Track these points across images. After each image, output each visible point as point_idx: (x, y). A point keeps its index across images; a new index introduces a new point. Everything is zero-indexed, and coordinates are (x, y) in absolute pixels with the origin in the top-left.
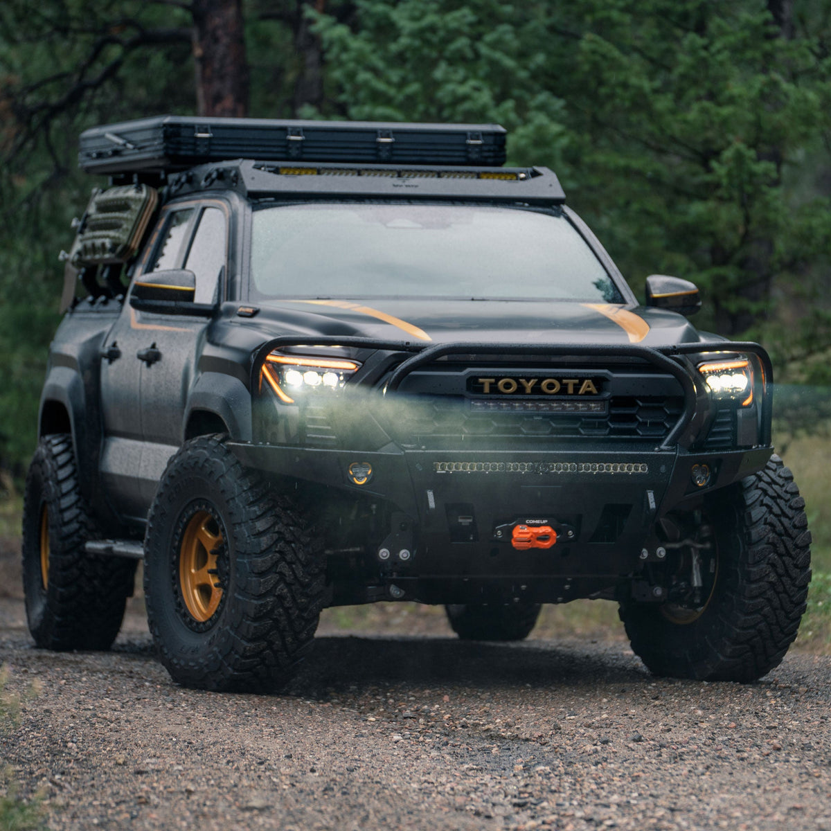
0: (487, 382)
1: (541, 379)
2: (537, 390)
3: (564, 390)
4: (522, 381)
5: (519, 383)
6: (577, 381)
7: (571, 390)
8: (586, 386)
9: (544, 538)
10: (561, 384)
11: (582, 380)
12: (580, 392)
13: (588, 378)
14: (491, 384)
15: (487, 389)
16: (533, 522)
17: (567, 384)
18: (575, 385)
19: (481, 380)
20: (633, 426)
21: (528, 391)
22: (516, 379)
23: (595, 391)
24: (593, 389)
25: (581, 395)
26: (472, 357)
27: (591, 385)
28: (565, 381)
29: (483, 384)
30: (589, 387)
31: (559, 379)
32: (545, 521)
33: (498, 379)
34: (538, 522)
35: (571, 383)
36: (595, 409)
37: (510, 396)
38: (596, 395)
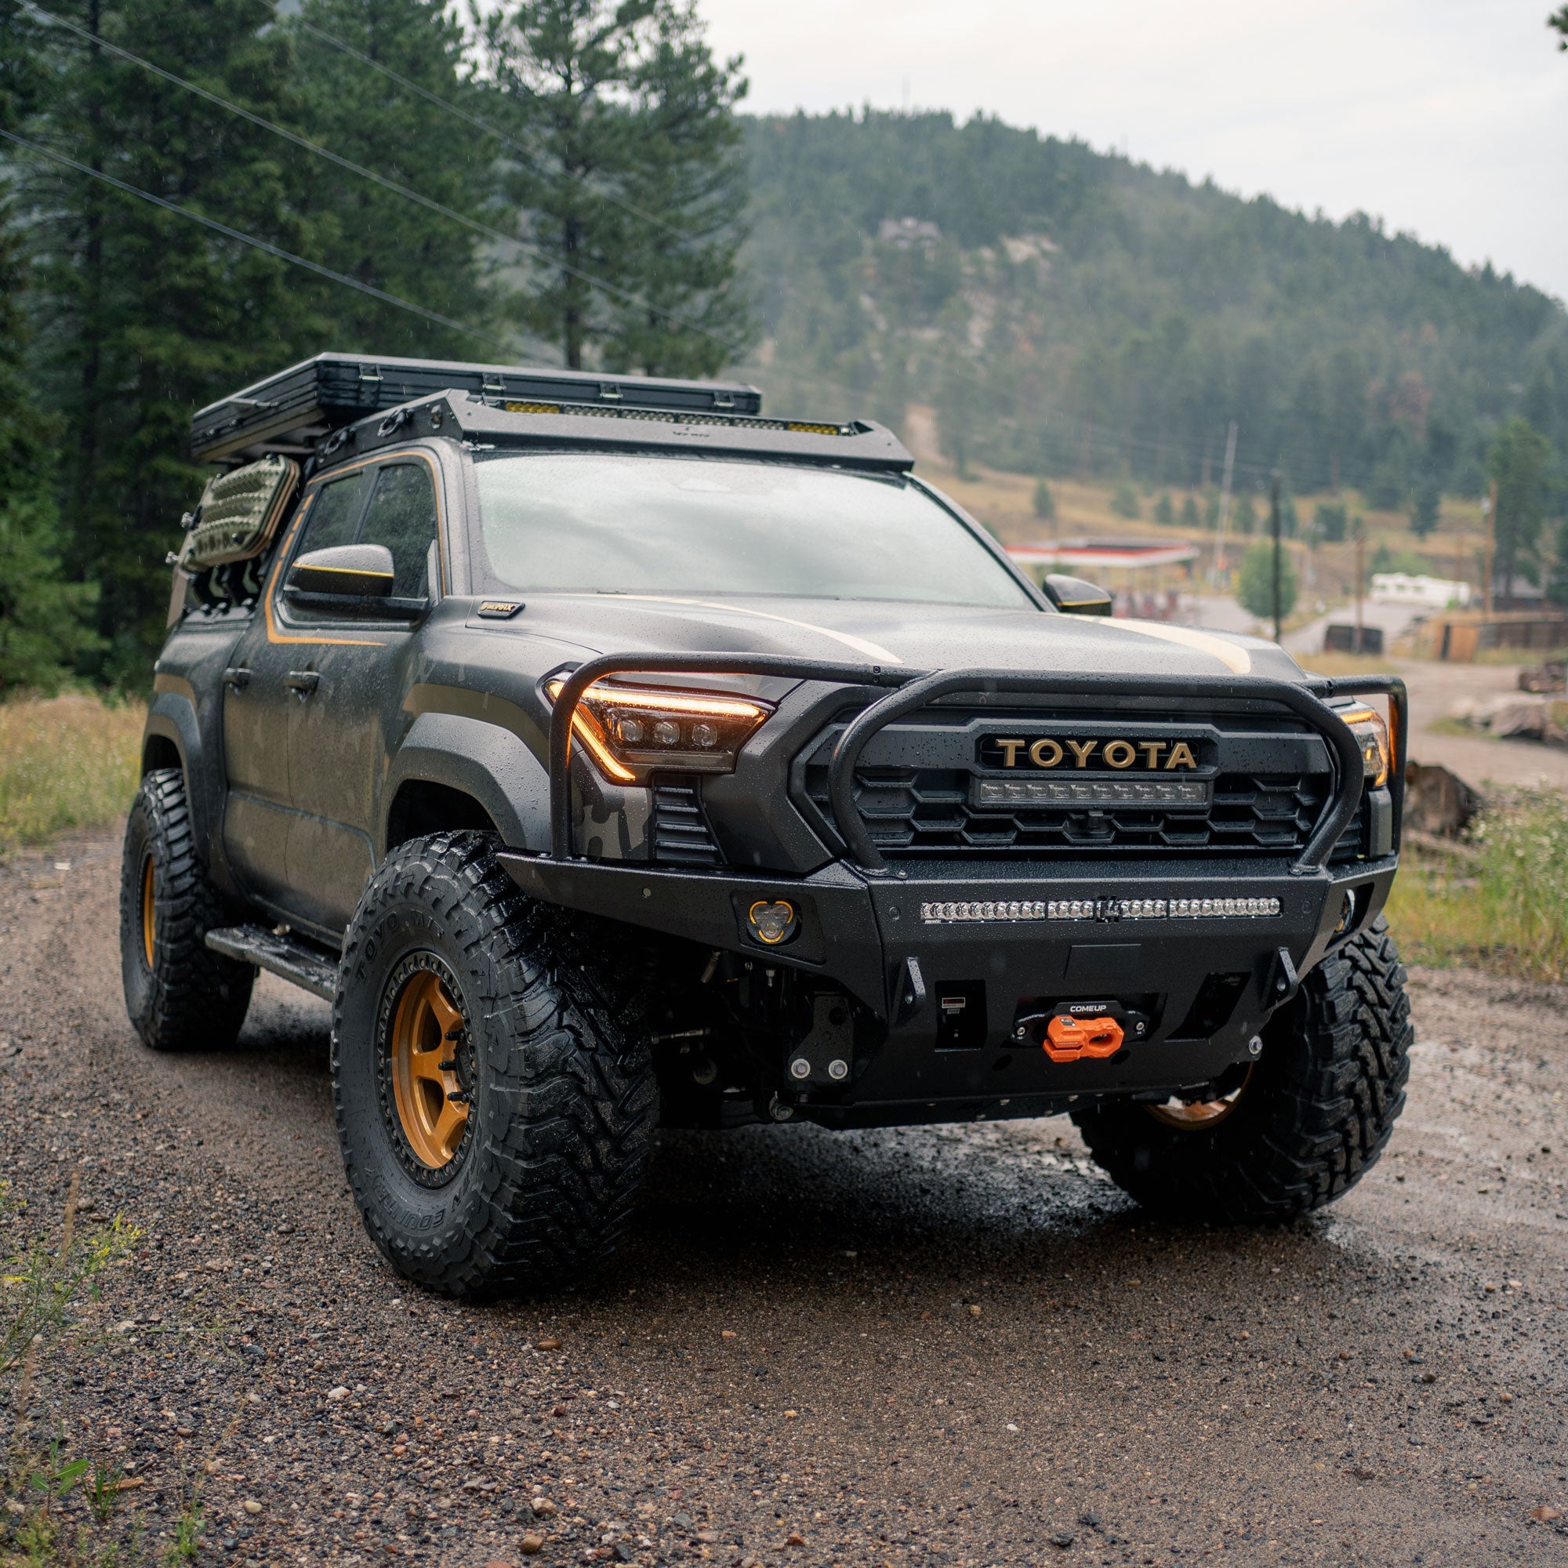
0: (1011, 745)
1: (1103, 741)
2: (1096, 762)
3: (1141, 762)
4: (1073, 743)
5: (1066, 748)
6: (1163, 745)
7: (1153, 763)
8: (1180, 754)
9: (1106, 1038)
10: (1137, 750)
11: (1171, 741)
12: (1171, 764)
13: (1181, 740)
14: (1017, 749)
15: (1011, 761)
16: (1083, 1009)
17: (1146, 751)
18: (1159, 751)
19: (1000, 742)
20: (1248, 827)
21: (1082, 763)
22: (1061, 740)
23: (1192, 765)
24: (1189, 760)
25: (1170, 770)
26: (985, 697)
27: (1187, 752)
28: (1144, 745)
29: (1004, 749)
30: (1182, 756)
31: (1134, 741)
32: (1102, 1008)
33: (1031, 739)
34: (1090, 1009)
35: (1154, 747)
36: (1189, 795)
37: (1050, 773)
38: (1193, 770)
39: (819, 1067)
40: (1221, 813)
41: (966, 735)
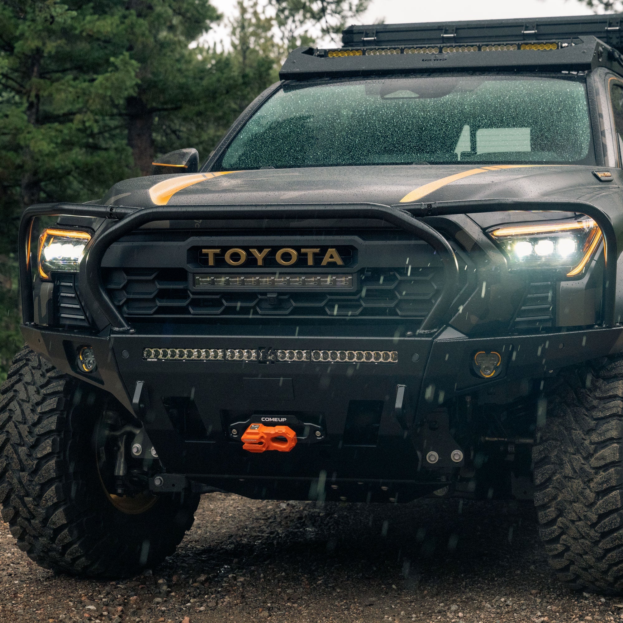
1: (275, 249)
2: (270, 261)
3: (302, 261)
4: (253, 251)
5: (249, 254)
6: (317, 250)
7: (310, 262)
10: (299, 253)
11: (324, 249)
12: (324, 263)
13: (332, 247)
14: (216, 255)
15: (211, 262)
16: (270, 419)
17: (306, 254)
19: (204, 251)
20: (391, 304)
21: (260, 263)
22: (246, 248)
23: (339, 262)
24: (338, 260)
25: (324, 267)
26: (198, 223)
27: (336, 255)
28: (303, 250)
29: (207, 255)
30: (332, 257)
31: (297, 248)
32: (283, 420)
33: (225, 248)
34: (275, 420)
35: (310, 252)
36: (344, 283)
37: (237, 270)
38: (340, 266)
41: (183, 247)
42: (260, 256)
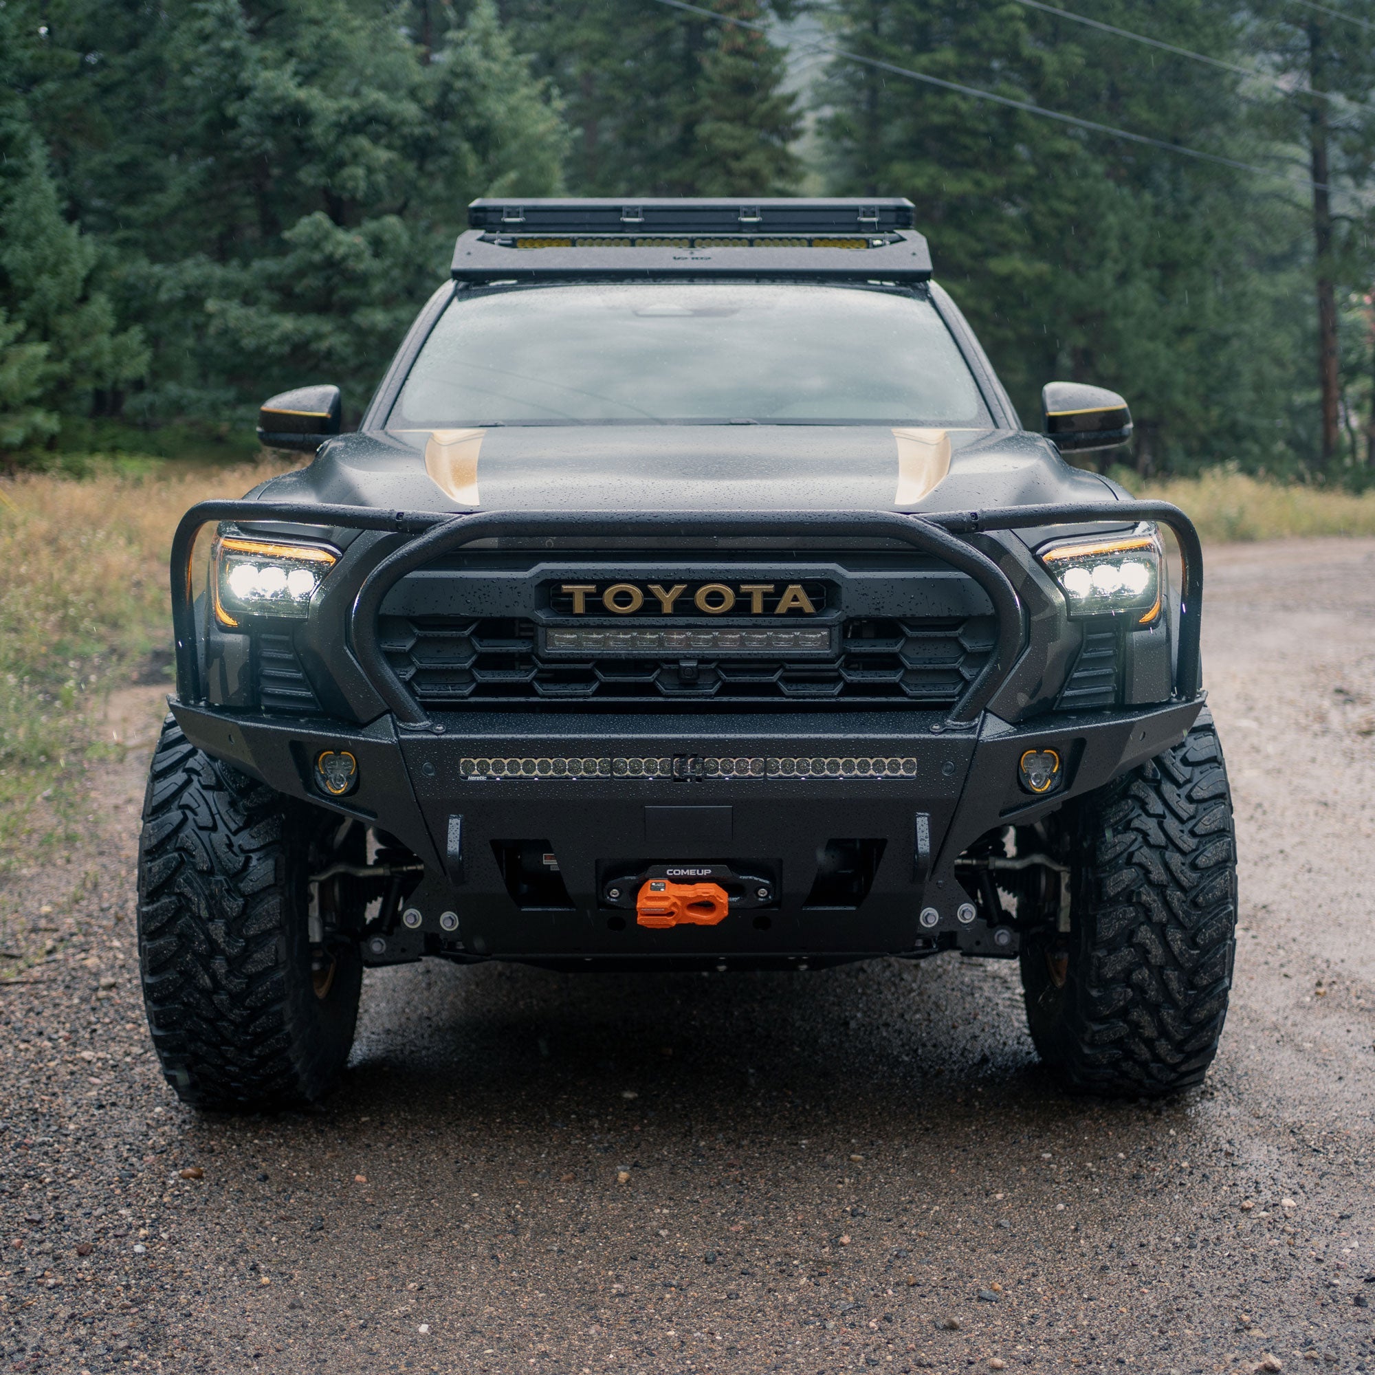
0: (579, 592)
1: (694, 584)
2: (685, 606)
3: (742, 606)
4: (655, 588)
5: (647, 593)
6: (770, 588)
7: (757, 607)
8: (795, 597)
9: (707, 905)
10: (737, 593)
11: (781, 585)
12: (781, 608)
13: (796, 582)
14: (587, 595)
15: (579, 607)
16: (682, 872)
17: (749, 594)
18: (765, 594)
19: (567, 588)
20: (895, 678)
21: (667, 608)
22: (642, 584)
23: (809, 608)
24: (806, 604)
25: (780, 615)
26: (550, 542)
27: (802, 595)
28: (744, 588)
29: (571, 595)
30: (795, 599)
31: (734, 584)
32: (705, 872)
33: (603, 584)
34: (691, 872)
35: (757, 591)
36: (813, 642)
37: (627, 621)
38: (809, 615)
39: (431, 918)
40: (853, 662)
41: (524, 581)
42: (667, 599)
